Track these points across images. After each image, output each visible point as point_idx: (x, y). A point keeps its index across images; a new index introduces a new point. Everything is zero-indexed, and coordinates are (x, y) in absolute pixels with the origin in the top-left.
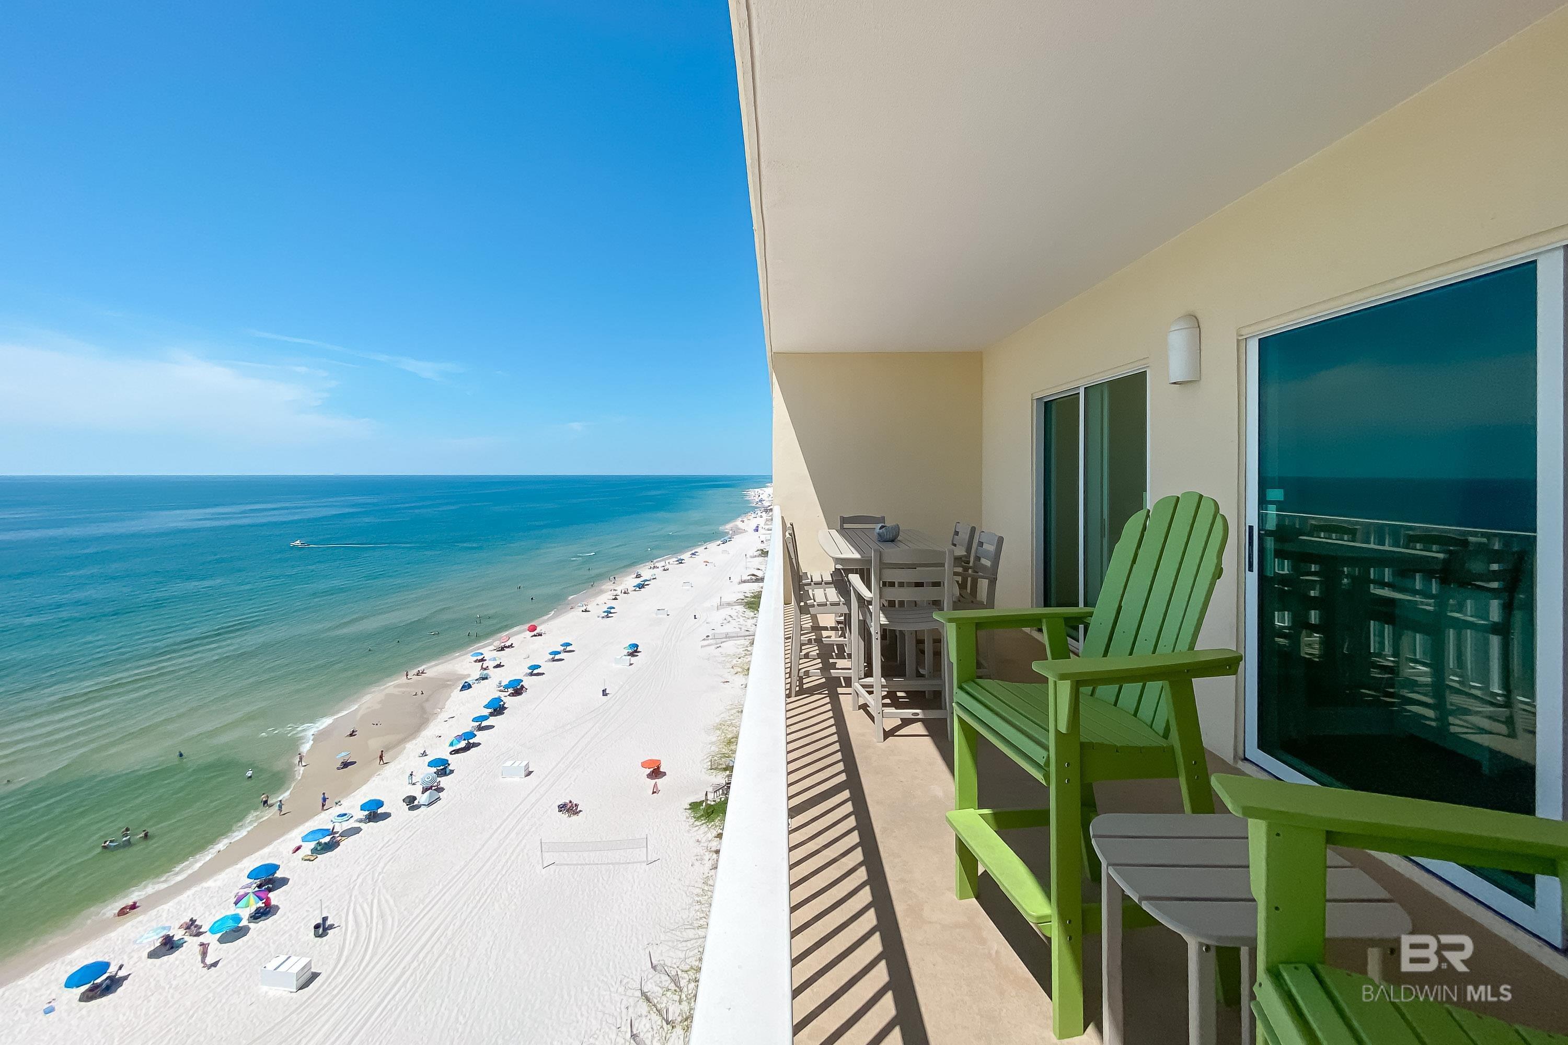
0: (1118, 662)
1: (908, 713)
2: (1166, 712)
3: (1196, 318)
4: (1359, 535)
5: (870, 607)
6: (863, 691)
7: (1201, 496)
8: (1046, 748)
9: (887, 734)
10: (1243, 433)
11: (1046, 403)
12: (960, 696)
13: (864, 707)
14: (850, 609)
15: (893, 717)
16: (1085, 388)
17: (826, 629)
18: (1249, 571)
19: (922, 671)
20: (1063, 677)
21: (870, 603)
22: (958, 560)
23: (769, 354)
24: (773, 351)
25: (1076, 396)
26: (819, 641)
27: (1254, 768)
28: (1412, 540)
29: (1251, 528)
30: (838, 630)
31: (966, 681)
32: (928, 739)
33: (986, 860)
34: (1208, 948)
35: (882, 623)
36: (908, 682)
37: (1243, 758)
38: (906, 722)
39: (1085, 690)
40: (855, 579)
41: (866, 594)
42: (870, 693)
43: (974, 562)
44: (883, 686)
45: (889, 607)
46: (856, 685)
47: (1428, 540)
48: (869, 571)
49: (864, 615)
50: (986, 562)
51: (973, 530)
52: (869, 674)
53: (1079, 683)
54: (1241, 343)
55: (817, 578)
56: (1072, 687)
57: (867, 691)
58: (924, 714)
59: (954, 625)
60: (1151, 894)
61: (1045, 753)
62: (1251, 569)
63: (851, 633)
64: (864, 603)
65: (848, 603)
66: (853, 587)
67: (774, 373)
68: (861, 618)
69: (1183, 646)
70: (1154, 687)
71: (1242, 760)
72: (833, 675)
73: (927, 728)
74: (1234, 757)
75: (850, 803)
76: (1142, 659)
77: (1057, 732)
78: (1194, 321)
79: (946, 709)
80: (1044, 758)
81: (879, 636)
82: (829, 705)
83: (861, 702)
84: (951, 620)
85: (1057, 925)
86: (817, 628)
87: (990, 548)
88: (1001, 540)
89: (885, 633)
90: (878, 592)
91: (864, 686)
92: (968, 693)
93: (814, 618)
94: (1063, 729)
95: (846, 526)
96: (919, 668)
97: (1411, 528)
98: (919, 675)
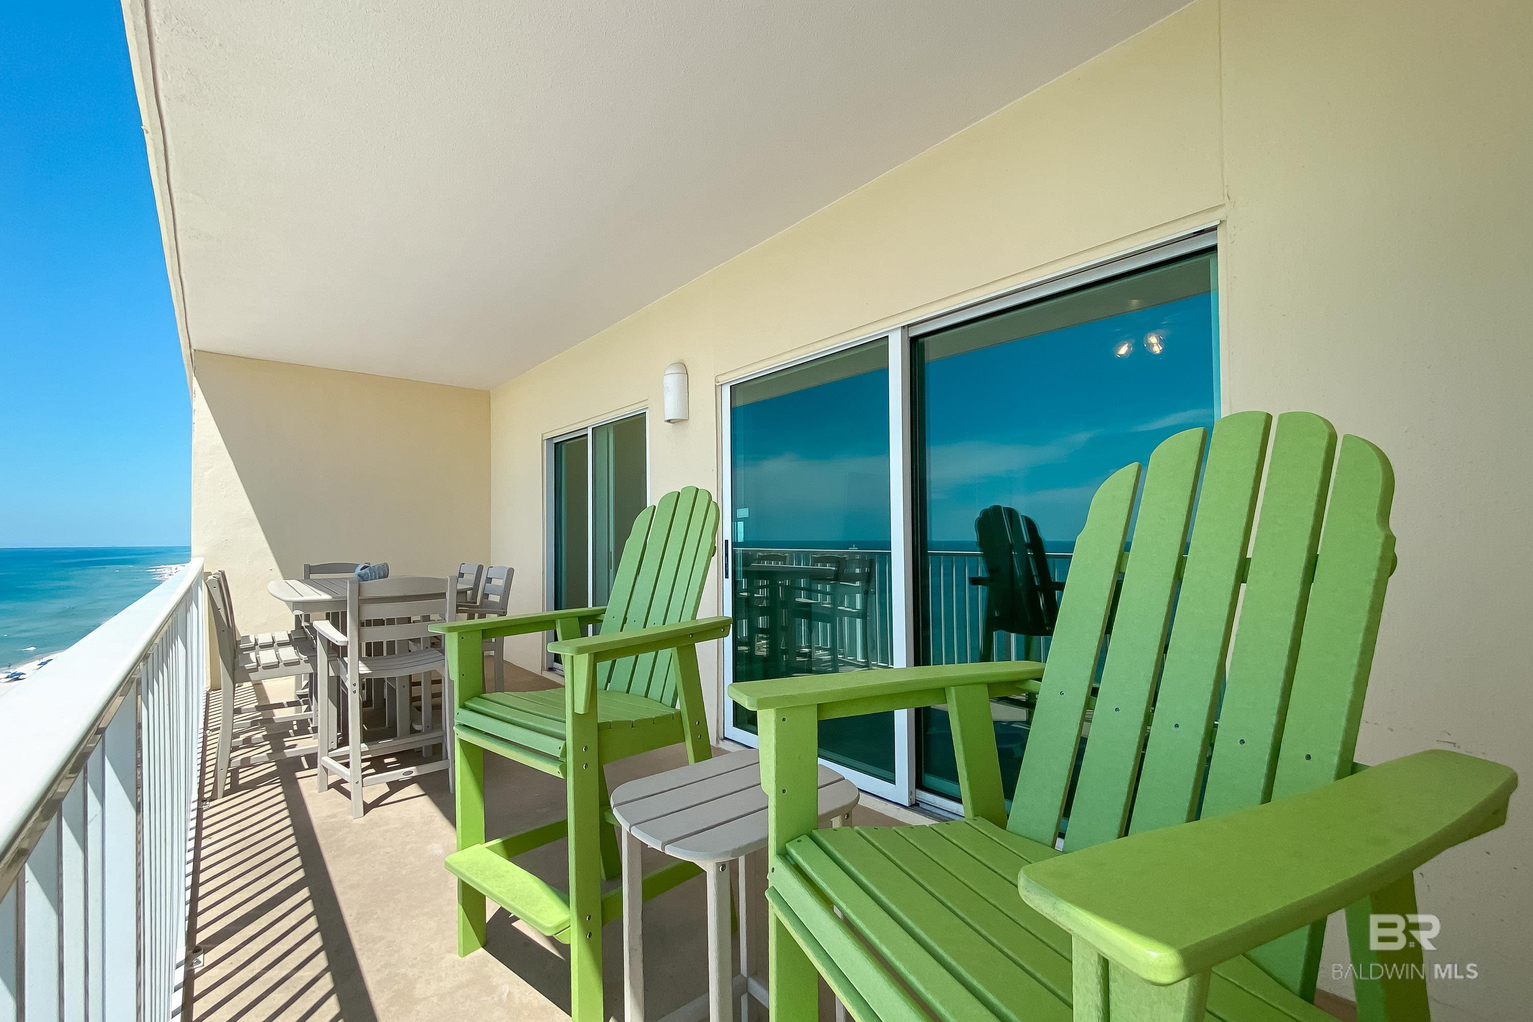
0: (633, 631)
1: (398, 774)
2: (675, 679)
3: (685, 365)
4: (787, 561)
5: (345, 659)
6: (337, 765)
7: (697, 489)
8: (563, 738)
9: (367, 808)
10: (720, 467)
11: (556, 444)
12: (463, 716)
13: (338, 786)
14: (315, 667)
15: (378, 785)
16: (593, 428)
17: (280, 706)
18: (726, 578)
19: (417, 727)
20: (581, 651)
21: (345, 648)
22: (462, 593)
23: (185, 352)
24: (194, 347)
25: (584, 438)
26: (268, 722)
27: (731, 743)
28: (816, 561)
29: (727, 541)
30: (301, 705)
31: (470, 699)
32: (425, 799)
33: (495, 891)
34: (724, 866)
35: (361, 672)
36: (398, 742)
37: (723, 738)
38: (395, 786)
39: (603, 667)
40: (325, 628)
41: (337, 637)
42: (347, 765)
43: (481, 602)
44: (363, 753)
45: (372, 651)
46: (325, 760)
47: (824, 560)
48: (344, 614)
49: (337, 669)
50: (495, 598)
51: (480, 568)
52: (343, 741)
53: (597, 656)
54: (719, 387)
55: (264, 639)
56: (589, 662)
57: (341, 764)
58: (418, 771)
59: (455, 635)
60: (671, 838)
61: (561, 743)
62: (727, 577)
63: (317, 702)
64: (336, 652)
65: (312, 660)
66: (322, 637)
67: (194, 379)
68: (332, 674)
69: (687, 617)
70: (665, 654)
71: (722, 740)
72: (288, 756)
73: (422, 787)
74: (717, 739)
75: (309, 902)
76: (655, 627)
77: (575, 716)
78: (683, 368)
79: (447, 758)
80: (560, 748)
81: (357, 688)
82: (286, 811)
83: (332, 779)
84: (451, 629)
85: (576, 926)
86: (266, 707)
87: (499, 582)
88: (511, 572)
89: (366, 684)
90: (356, 634)
91: (335, 758)
92: (472, 710)
93: (258, 686)
94: (580, 709)
95: (312, 576)
96: (413, 725)
97: (814, 553)
98: (413, 731)
